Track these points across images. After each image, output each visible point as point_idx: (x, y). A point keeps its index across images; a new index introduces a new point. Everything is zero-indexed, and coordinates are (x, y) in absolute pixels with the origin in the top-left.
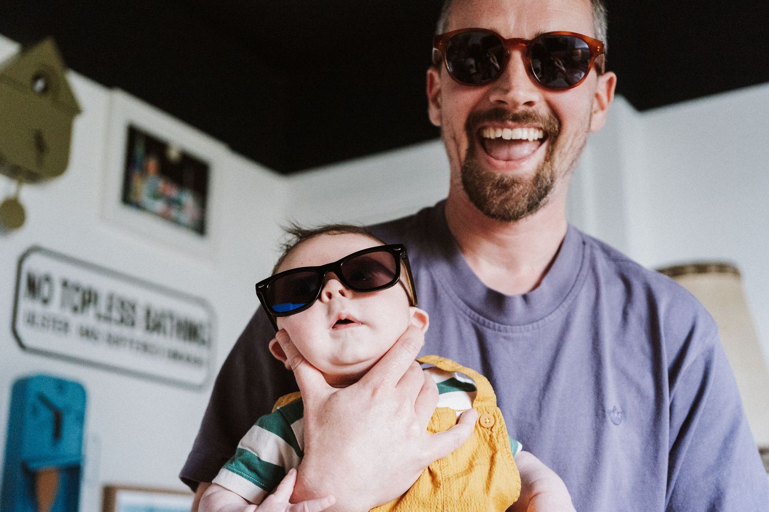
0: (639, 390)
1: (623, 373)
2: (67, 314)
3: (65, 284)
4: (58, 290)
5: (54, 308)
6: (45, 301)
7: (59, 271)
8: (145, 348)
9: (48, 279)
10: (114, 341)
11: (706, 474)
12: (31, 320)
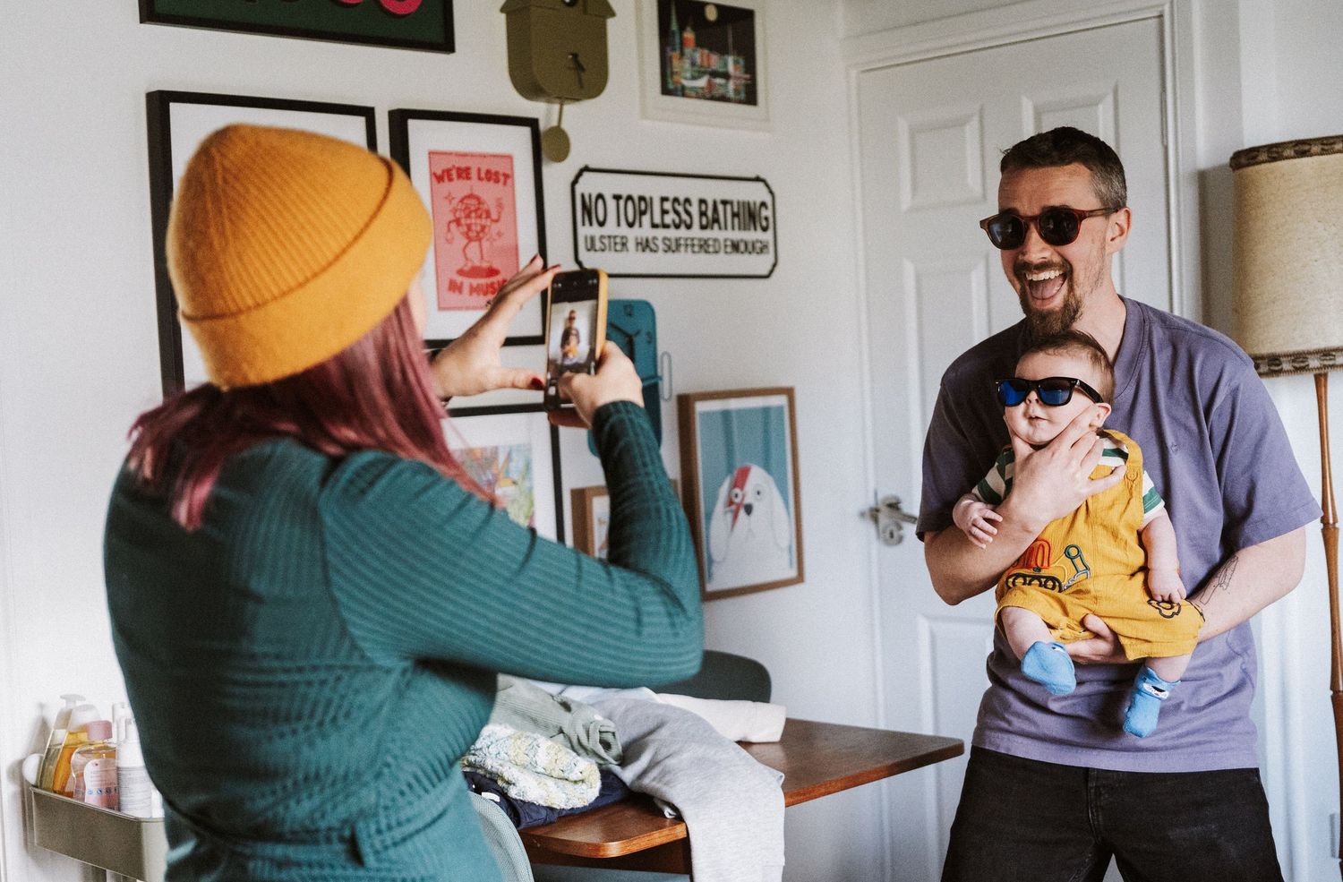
0: (1186, 428)
1: (1174, 419)
2: (624, 230)
3: (617, 198)
4: (611, 204)
5: (611, 228)
6: (601, 224)
7: (609, 185)
8: (704, 246)
9: (600, 196)
10: (673, 247)
11: (1243, 473)
12: (591, 247)
